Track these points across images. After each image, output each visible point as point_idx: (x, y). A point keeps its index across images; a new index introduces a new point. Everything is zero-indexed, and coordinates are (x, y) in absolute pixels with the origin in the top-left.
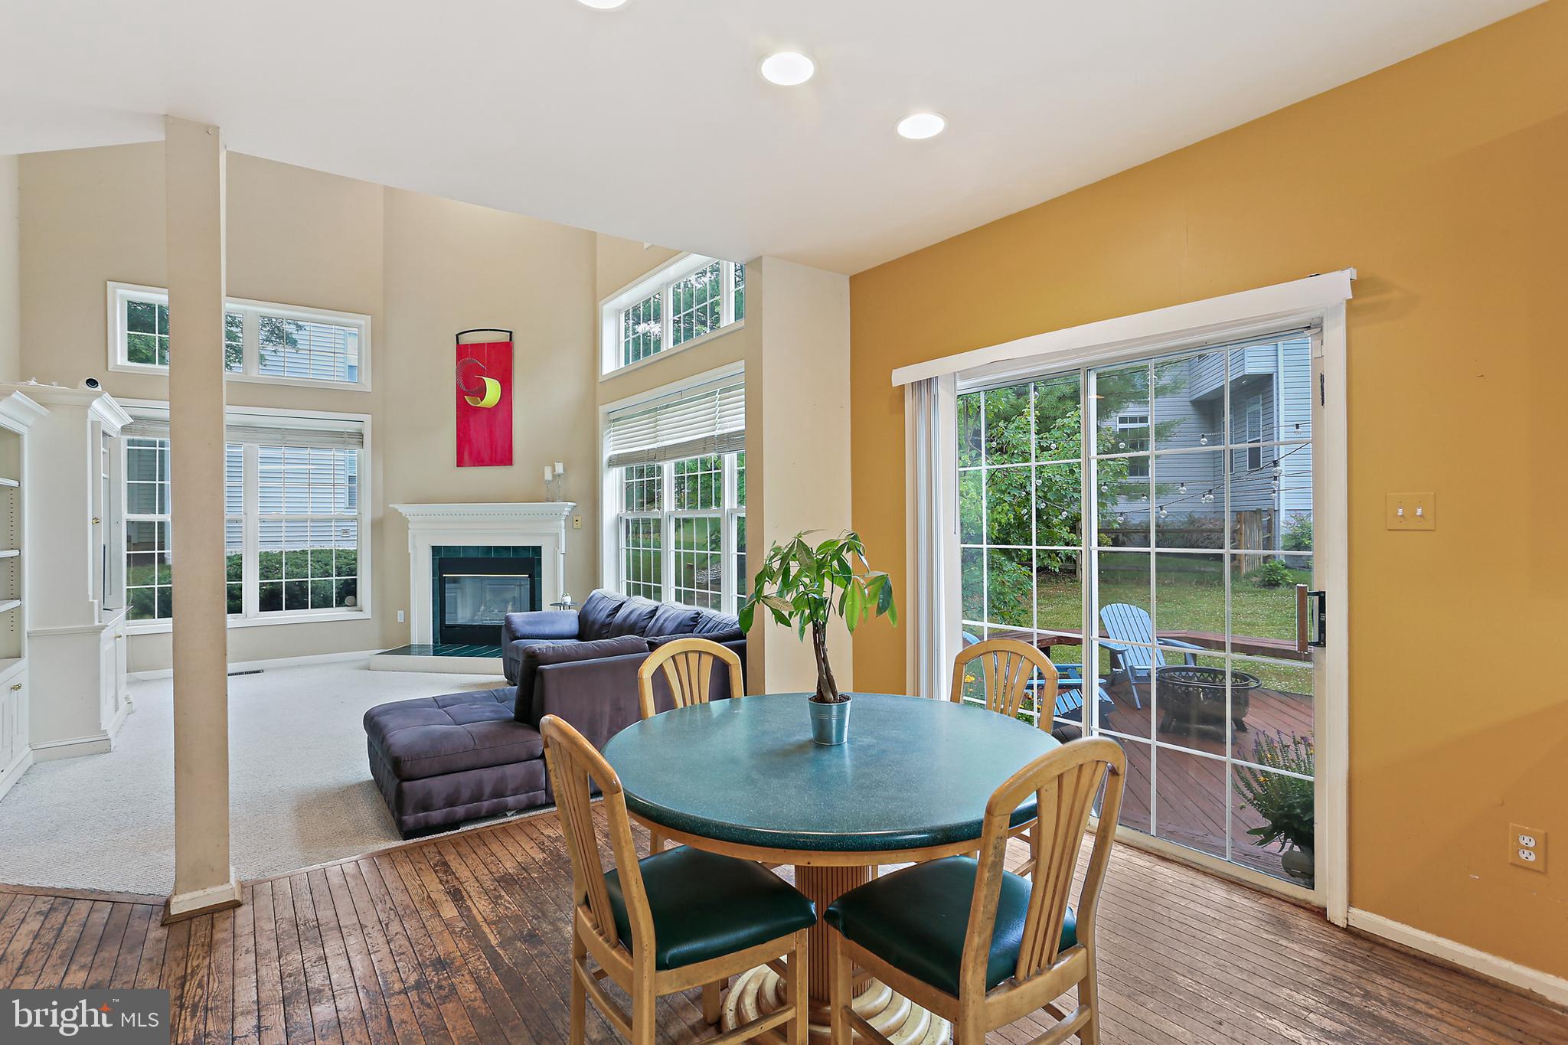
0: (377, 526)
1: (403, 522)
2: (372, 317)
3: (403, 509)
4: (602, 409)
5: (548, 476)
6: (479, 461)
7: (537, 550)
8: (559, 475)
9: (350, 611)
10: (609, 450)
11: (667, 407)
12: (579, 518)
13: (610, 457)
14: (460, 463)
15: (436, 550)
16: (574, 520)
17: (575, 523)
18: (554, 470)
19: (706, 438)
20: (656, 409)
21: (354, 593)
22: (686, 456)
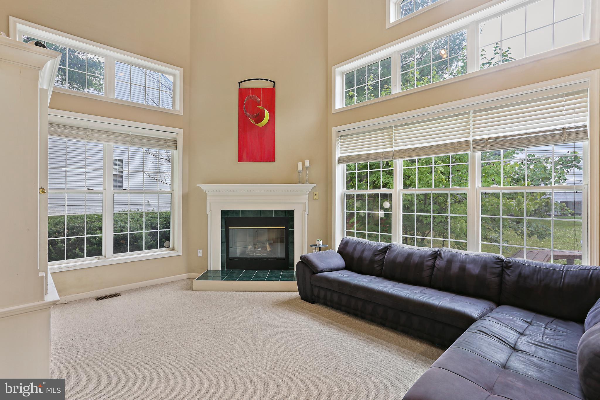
0: (185, 198)
1: (204, 197)
2: (184, 69)
3: (205, 188)
4: (335, 129)
5: (300, 167)
6: (252, 159)
7: (291, 213)
8: (307, 168)
9: (167, 250)
10: (339, 154)
11: (405, 125)
12: (317, 194)
13: (339, 158)
14: (240, 160)
15: (224, 213)
16: (314, 194)
17: (315, 196)
18: (303, 164)
19: (457, 142)
20: (392, 127)
21: (168, 239)
22: (433, 154)
